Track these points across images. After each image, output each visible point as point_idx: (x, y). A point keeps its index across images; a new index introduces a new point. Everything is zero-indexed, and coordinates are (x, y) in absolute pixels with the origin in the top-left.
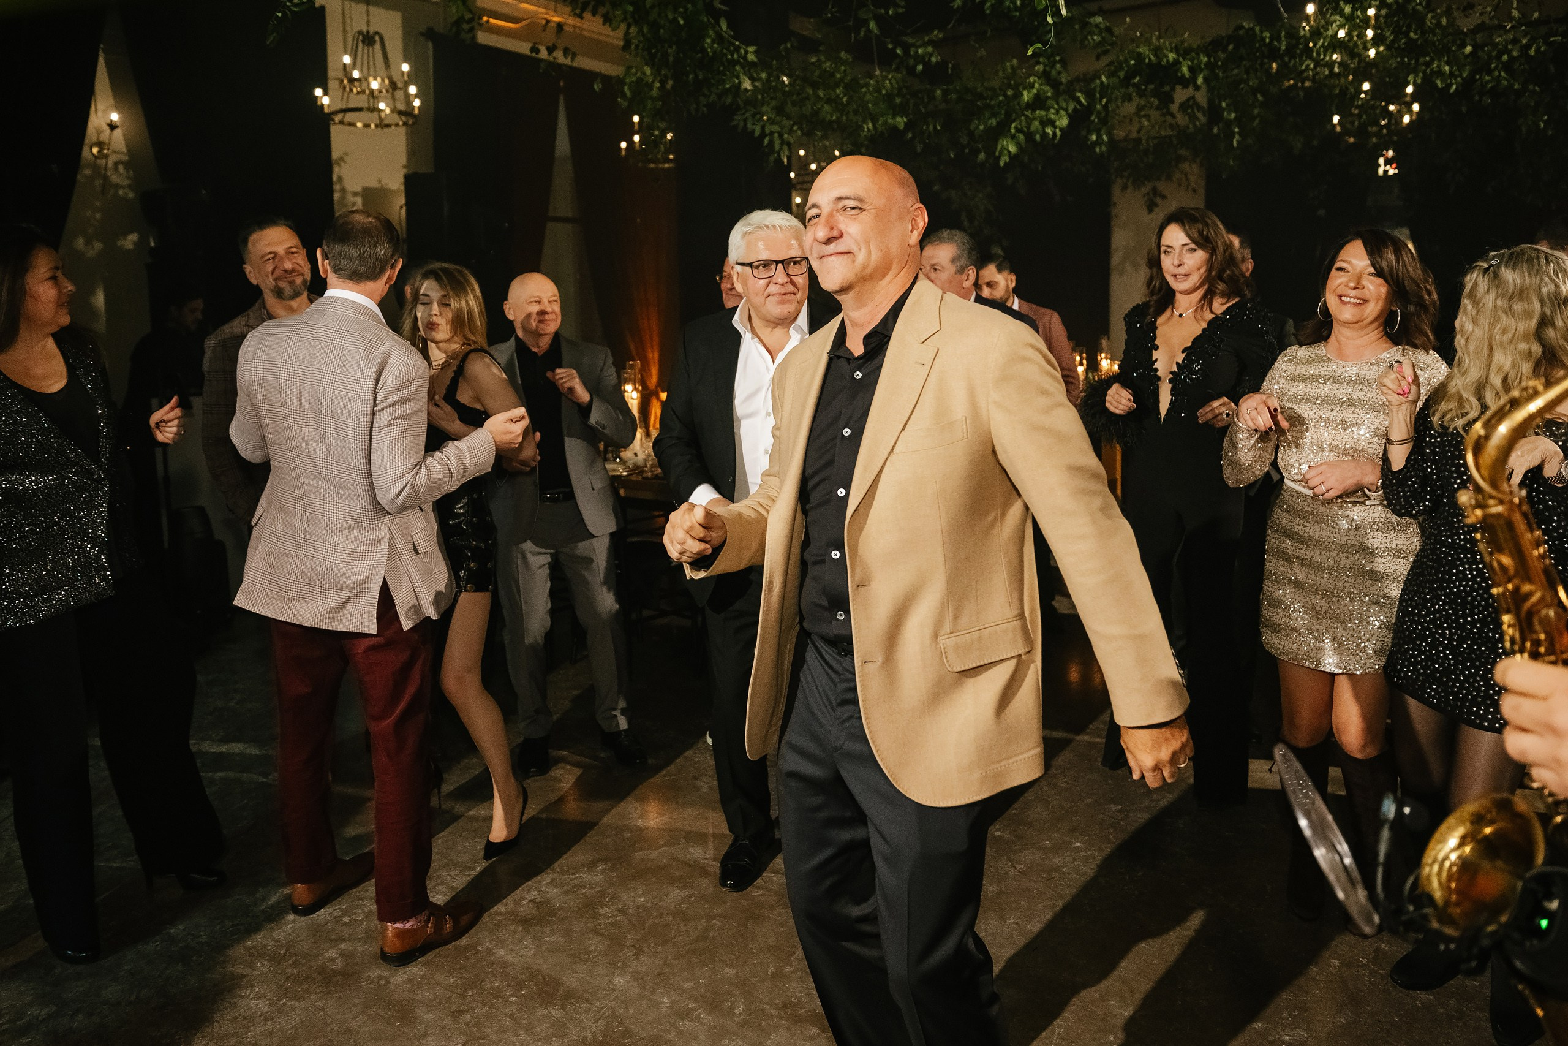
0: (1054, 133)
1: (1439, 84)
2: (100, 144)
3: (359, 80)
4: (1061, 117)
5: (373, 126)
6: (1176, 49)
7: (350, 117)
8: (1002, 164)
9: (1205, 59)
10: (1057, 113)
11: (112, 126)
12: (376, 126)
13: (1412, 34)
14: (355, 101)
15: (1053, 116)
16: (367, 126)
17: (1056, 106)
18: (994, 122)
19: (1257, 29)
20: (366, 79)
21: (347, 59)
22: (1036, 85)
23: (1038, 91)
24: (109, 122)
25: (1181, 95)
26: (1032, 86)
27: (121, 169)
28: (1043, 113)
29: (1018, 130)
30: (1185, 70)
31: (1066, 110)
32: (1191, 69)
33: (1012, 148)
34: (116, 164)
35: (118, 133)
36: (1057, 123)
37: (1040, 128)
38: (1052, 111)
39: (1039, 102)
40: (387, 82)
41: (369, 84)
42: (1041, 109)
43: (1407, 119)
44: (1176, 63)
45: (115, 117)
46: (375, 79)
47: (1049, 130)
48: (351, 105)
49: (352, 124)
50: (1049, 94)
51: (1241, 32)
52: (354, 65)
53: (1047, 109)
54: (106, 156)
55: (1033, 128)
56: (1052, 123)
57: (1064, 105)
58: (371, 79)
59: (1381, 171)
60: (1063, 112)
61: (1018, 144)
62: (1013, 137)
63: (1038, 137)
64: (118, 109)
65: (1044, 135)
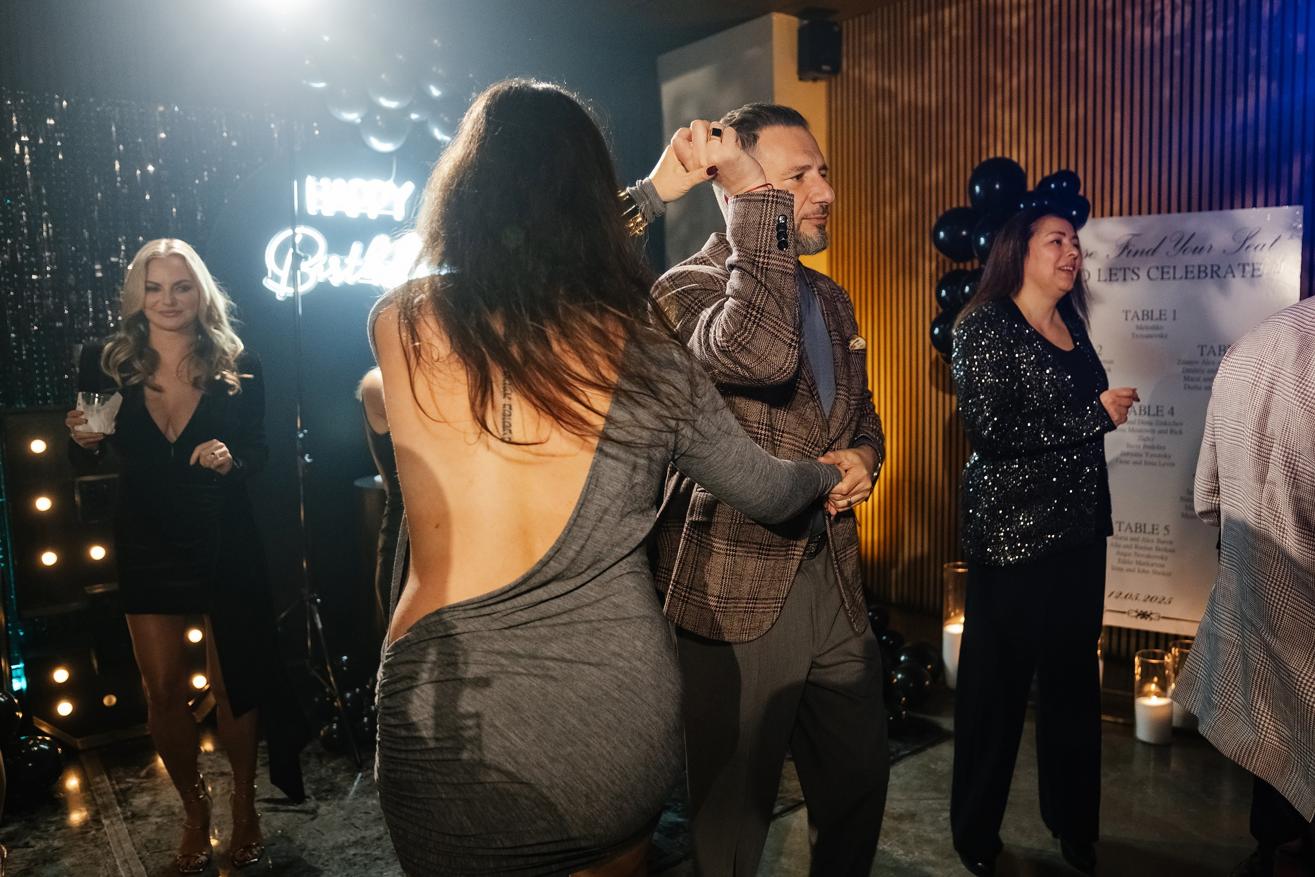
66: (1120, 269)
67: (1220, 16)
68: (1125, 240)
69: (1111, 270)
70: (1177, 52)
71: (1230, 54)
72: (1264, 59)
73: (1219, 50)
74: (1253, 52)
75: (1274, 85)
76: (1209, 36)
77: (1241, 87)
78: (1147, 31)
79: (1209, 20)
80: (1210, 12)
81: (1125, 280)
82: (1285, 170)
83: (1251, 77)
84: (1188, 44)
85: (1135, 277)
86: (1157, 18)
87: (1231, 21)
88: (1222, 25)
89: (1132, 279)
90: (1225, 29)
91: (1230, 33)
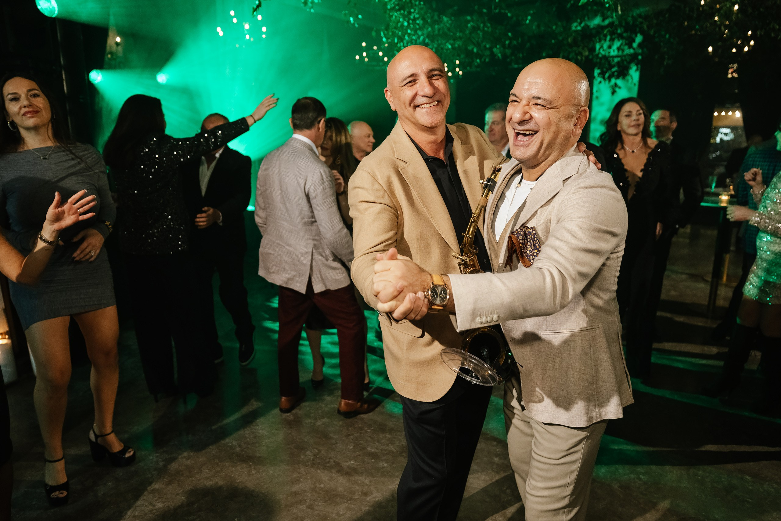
0: (582, 59)
1: (773, 35)
2: (111, 53)
3: (237, 24)
4: (585, 51)
5: (244, 47)
7: (233, 42)
10: (583, 48)
11: (117, 44)
12: (247, 47)
13: (761, 10)
16: (241, 47)
17: (583, 45)
20: (242, 24)
21: (232, 13)
24: (115, 42)
28: (576, 49)
32: (648, 26)
34: (120, 63)
35: (120, 48)
38: (581, 48)
41: (243, 27)
42: (575, 46)
43: (746, 49)
45: (118, 39)
46: (246, 24)
47: (579, 58)
49: (235, 46)
51: (673, 8)
52: (235, 16)
54: (115, 60)
56: (580, 54)
58: (244, 24)
59: (730, 76)
60: (586, 49)
64: (119, 36)
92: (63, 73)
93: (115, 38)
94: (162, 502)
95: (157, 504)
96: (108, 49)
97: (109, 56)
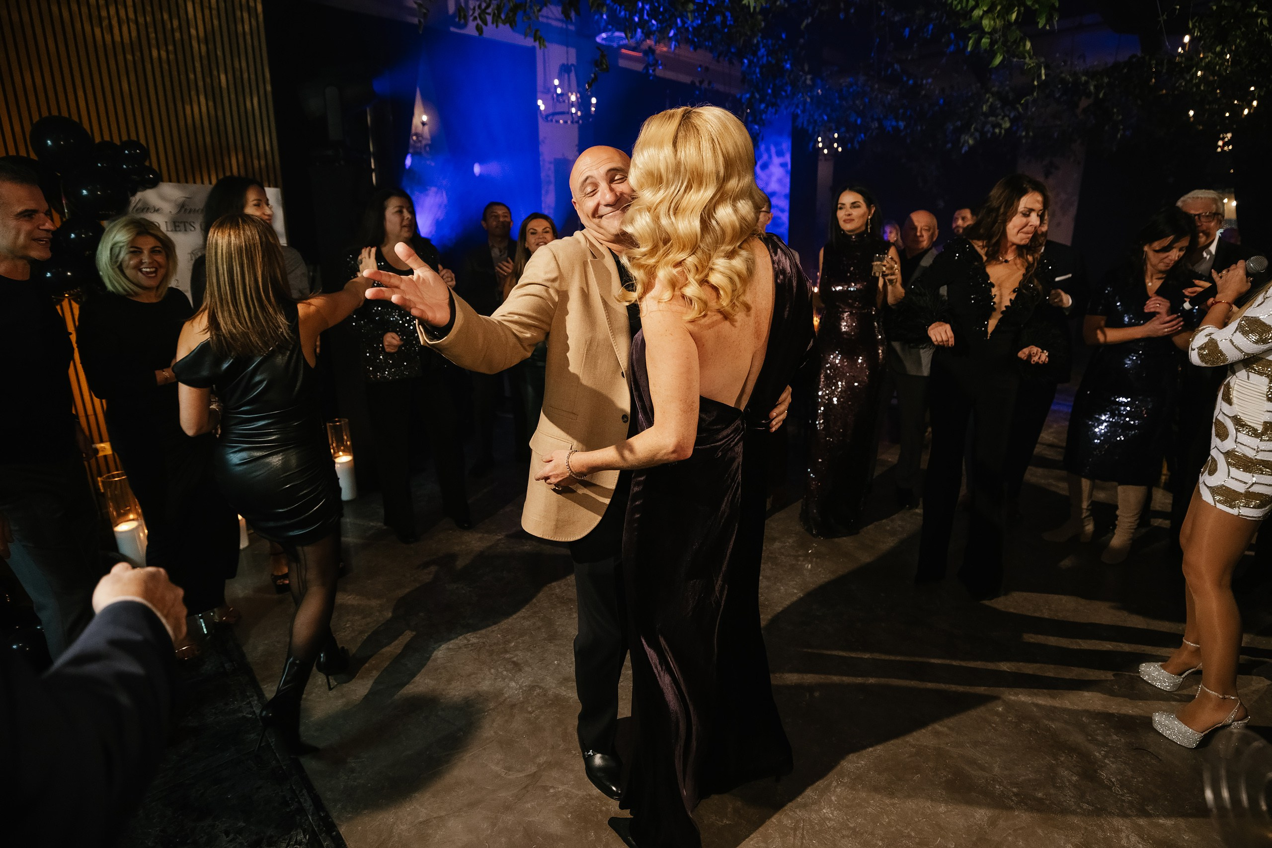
0: (1000, 132)
2: (417, 134)
3: (562, 94)
4: (1005, 122)
5: (569, 122)
6: (1086, 73)
7: (556, 117)
8: (963, 151)
9: (1106, 80)
10: (1003, 119)
11: (424, 124)
12: (572, 122)
14: (560, 108)
15: (1001, 121)
16: (565, 122)
17: (1002, 114)
18: (959, 123)
19: (1147, 58)
20: (567, 95)
21: (556, 82)
22: (991, 100)
23: (992, 103)
24: (421, 120)
25: (1084, 103)
26: (988, 100)
27: (428, 149)
28: (994, 119)
29: (976, 129)
30: (1092, 88)
31: (1009, 116)
32: (1095, 86)
33: (971, 142)
34: (426, 145)
35: (426, 128)
36: (1003, 126)
37: (991, 130)
38: (1000, 117)
39: (992, 111)
40: (578, 95)
41: (569, 98)
42: (992, 116)
43: (1246, 112)
44: (1087, 82)
45: (425, 118)
46: (572, 94)
47: (997, 131)
48: (558, 110)
49: (558, 122)
50: (999, 106)
51: (1134, 60)
52: (559, 86)
53: (996, 116)
54: (420, 141)
55: (986, 129)
56: (999, 126)
57: (1007, 113)
58: (570, 94)
60: (1007, 119)
61: (975, 139)
62: (972, 135)
63: (989, 135)
64: (426, 113)
65: (994, 133)
66: (181, 222)
67: (161, 41)
68: (181, 200)
69: (174, 222)
70: (129, 57)
71: (175, 73)
72: (200, 84)
73: (165, 66)
74: (192, 76)
75: (211, 104)
76: (155, 53)
77: (187, 98)
78: (98, 31)
79: (153, 42)
80: (153, 35)
81: (186, 230)
82: (226, 161)
83: (193, 93)
84: (138, 54)
85: (193, 229)
86: (105, 23)
87: (171, 48)
88: (164, 48)
89: (191, 230)
90: (167, 52)
91: (172, 57)
92: (372, 161)
93: (420, 117)
94: (477, 637)
95: (471, 639)
96: (413, 131)
97: (414, 138)
